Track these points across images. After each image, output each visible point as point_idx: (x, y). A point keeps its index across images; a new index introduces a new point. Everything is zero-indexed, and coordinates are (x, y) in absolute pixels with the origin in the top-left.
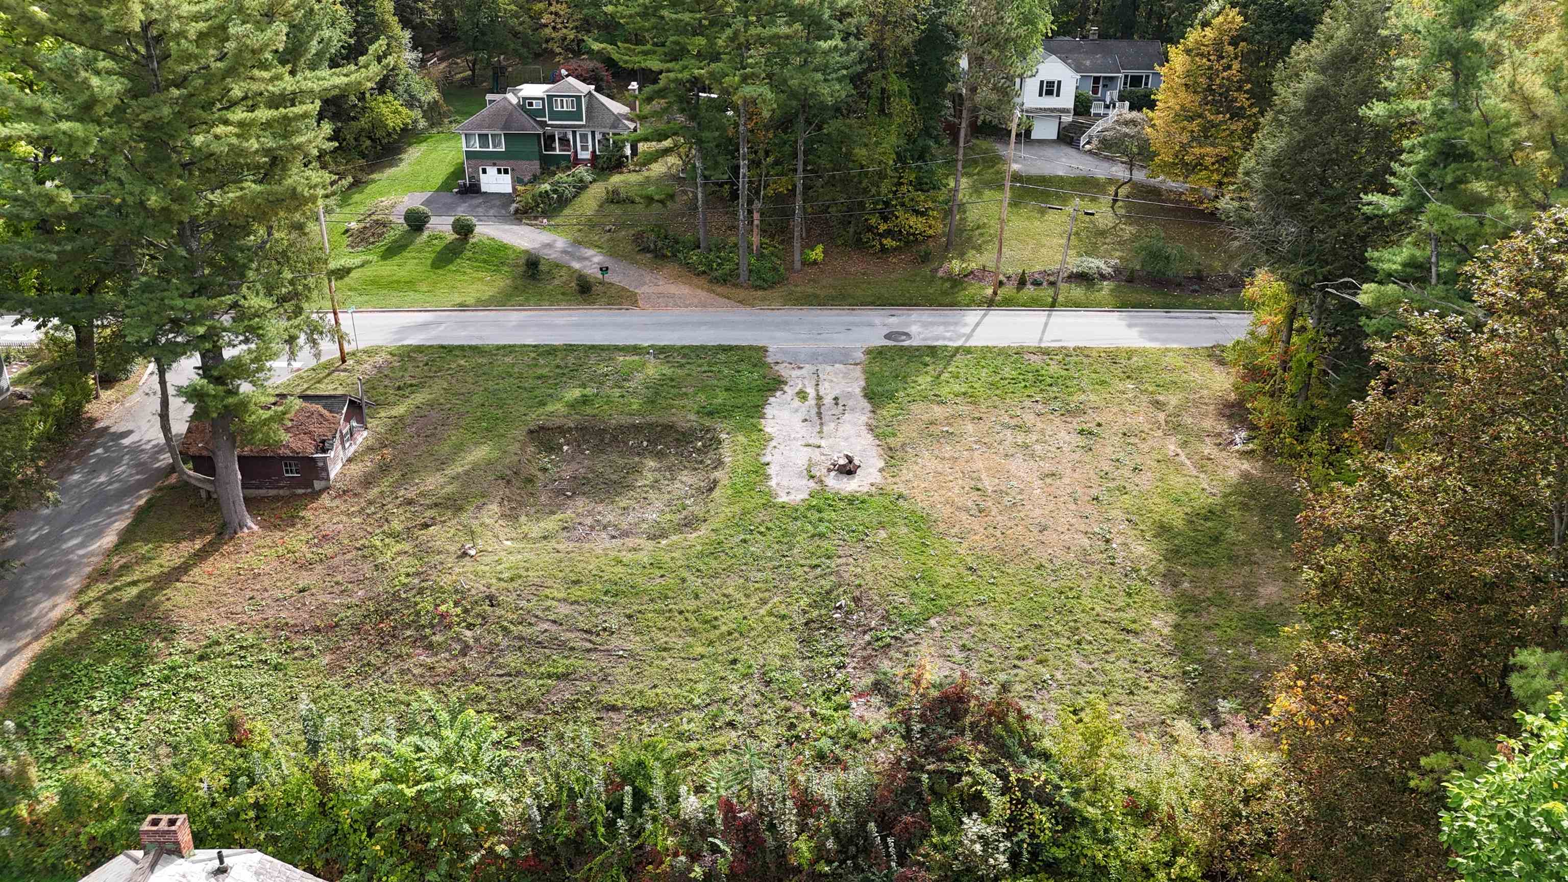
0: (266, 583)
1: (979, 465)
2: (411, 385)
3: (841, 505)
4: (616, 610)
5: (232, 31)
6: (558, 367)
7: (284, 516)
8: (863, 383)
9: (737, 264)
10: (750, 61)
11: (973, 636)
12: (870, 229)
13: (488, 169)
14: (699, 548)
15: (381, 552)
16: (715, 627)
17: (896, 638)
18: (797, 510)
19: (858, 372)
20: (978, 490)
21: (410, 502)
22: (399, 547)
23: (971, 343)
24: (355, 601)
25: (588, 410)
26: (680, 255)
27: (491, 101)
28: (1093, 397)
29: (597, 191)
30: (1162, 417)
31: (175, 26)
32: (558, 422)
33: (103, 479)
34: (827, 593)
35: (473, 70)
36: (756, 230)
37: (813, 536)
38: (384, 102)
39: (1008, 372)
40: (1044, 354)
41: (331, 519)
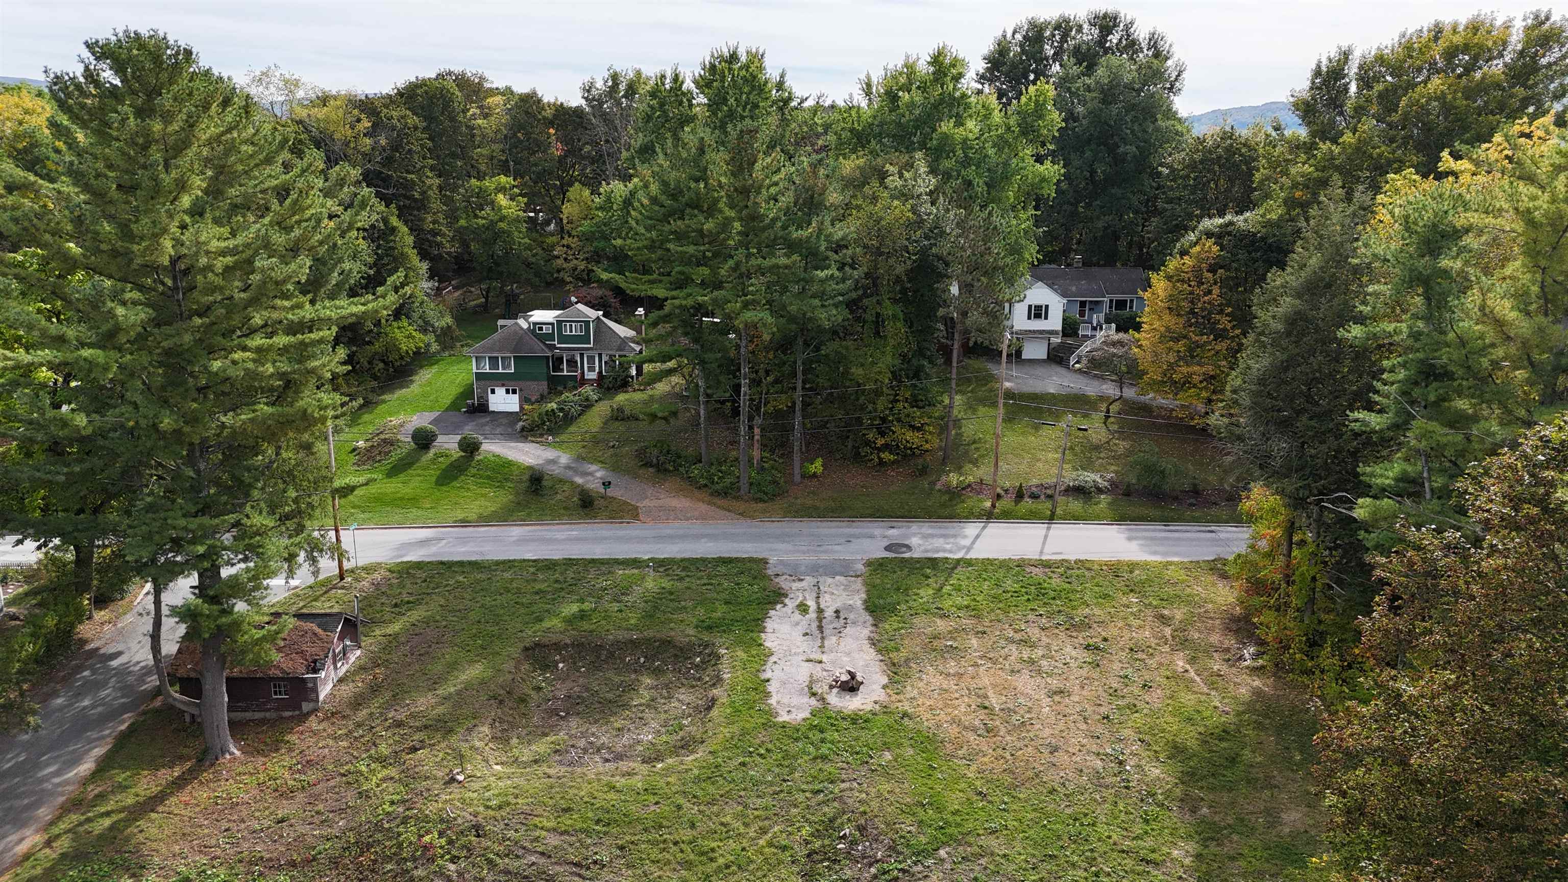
0: (244, 813)
1: (986, 681)
2: (408, 602)
3: (845, 724)
4: (607, 841)
5: (258, 264)
6: (557, 581)
7: (268, 740)
8: (864, 596)
9: (738, 477)
10: (751, 289)
11: (986, 868)
12: (868, 443)
13: (496, 389)
14: (696, 772)
15: (367, 779)
16: (712, 860)
17: (903, 871)
18: (798, 730)
19: (858, 584)
20: (986, 708)
21: (399, 724)
22: (385, 772)
23: (972, 555)
24: (335, 831)
25: (585, 626)
26: (682, 469)
27: (502, 327)
28: (1097, 611)
29: (602, 409)
30: (1168, 631)
31: (203, 261)
32: (555, 638)
33: (86, 703)
34: (831, 821)
35: (487, 298)
36: (756, 445)
37: (815, 758)
38: (399, 328)
39: (1009, 584)
40: (1045, 566)
41: (316, 744)
